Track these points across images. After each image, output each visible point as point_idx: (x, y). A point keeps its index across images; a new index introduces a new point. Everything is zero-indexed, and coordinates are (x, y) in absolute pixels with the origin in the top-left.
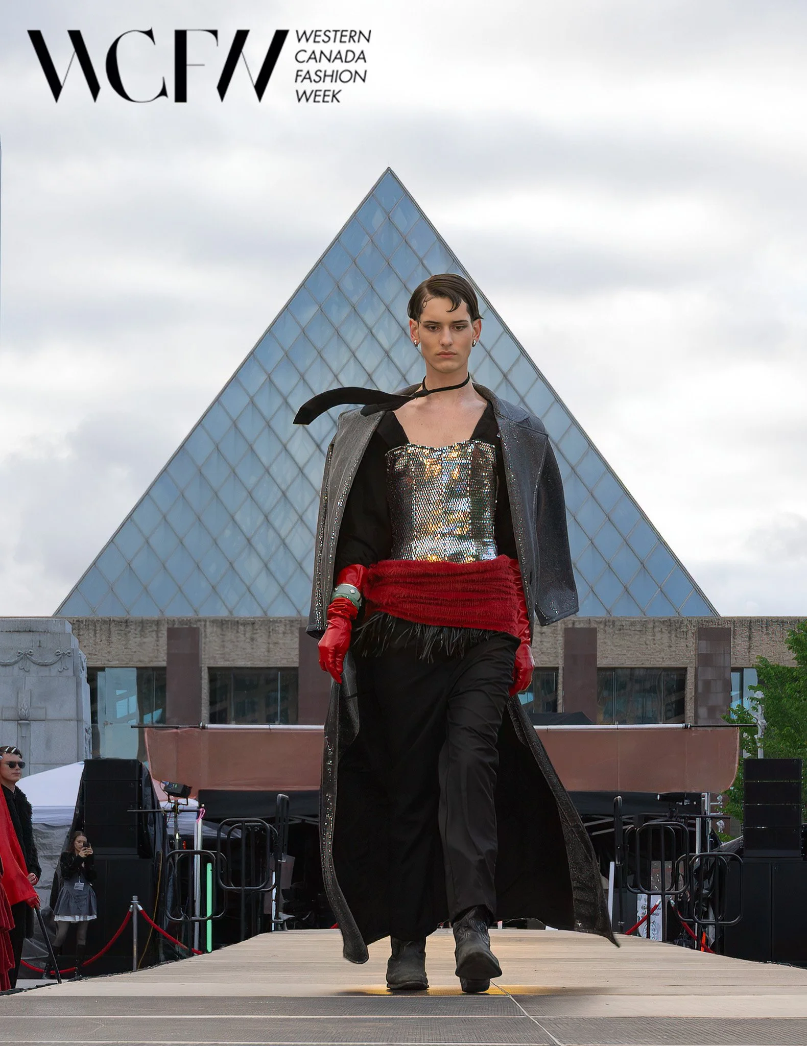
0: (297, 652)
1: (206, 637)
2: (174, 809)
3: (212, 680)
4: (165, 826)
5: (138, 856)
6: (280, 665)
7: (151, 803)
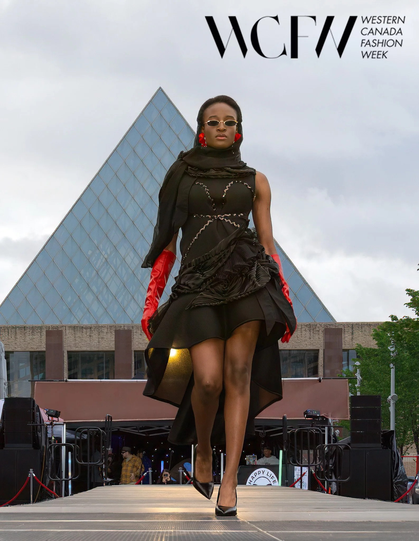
0: (114, 343)
1: (66, 335)
2: (51, 424)
3: (69, 357)
4: (47, 433)
5: (33, 448)
6: (104, 349)
7: (39, 420)
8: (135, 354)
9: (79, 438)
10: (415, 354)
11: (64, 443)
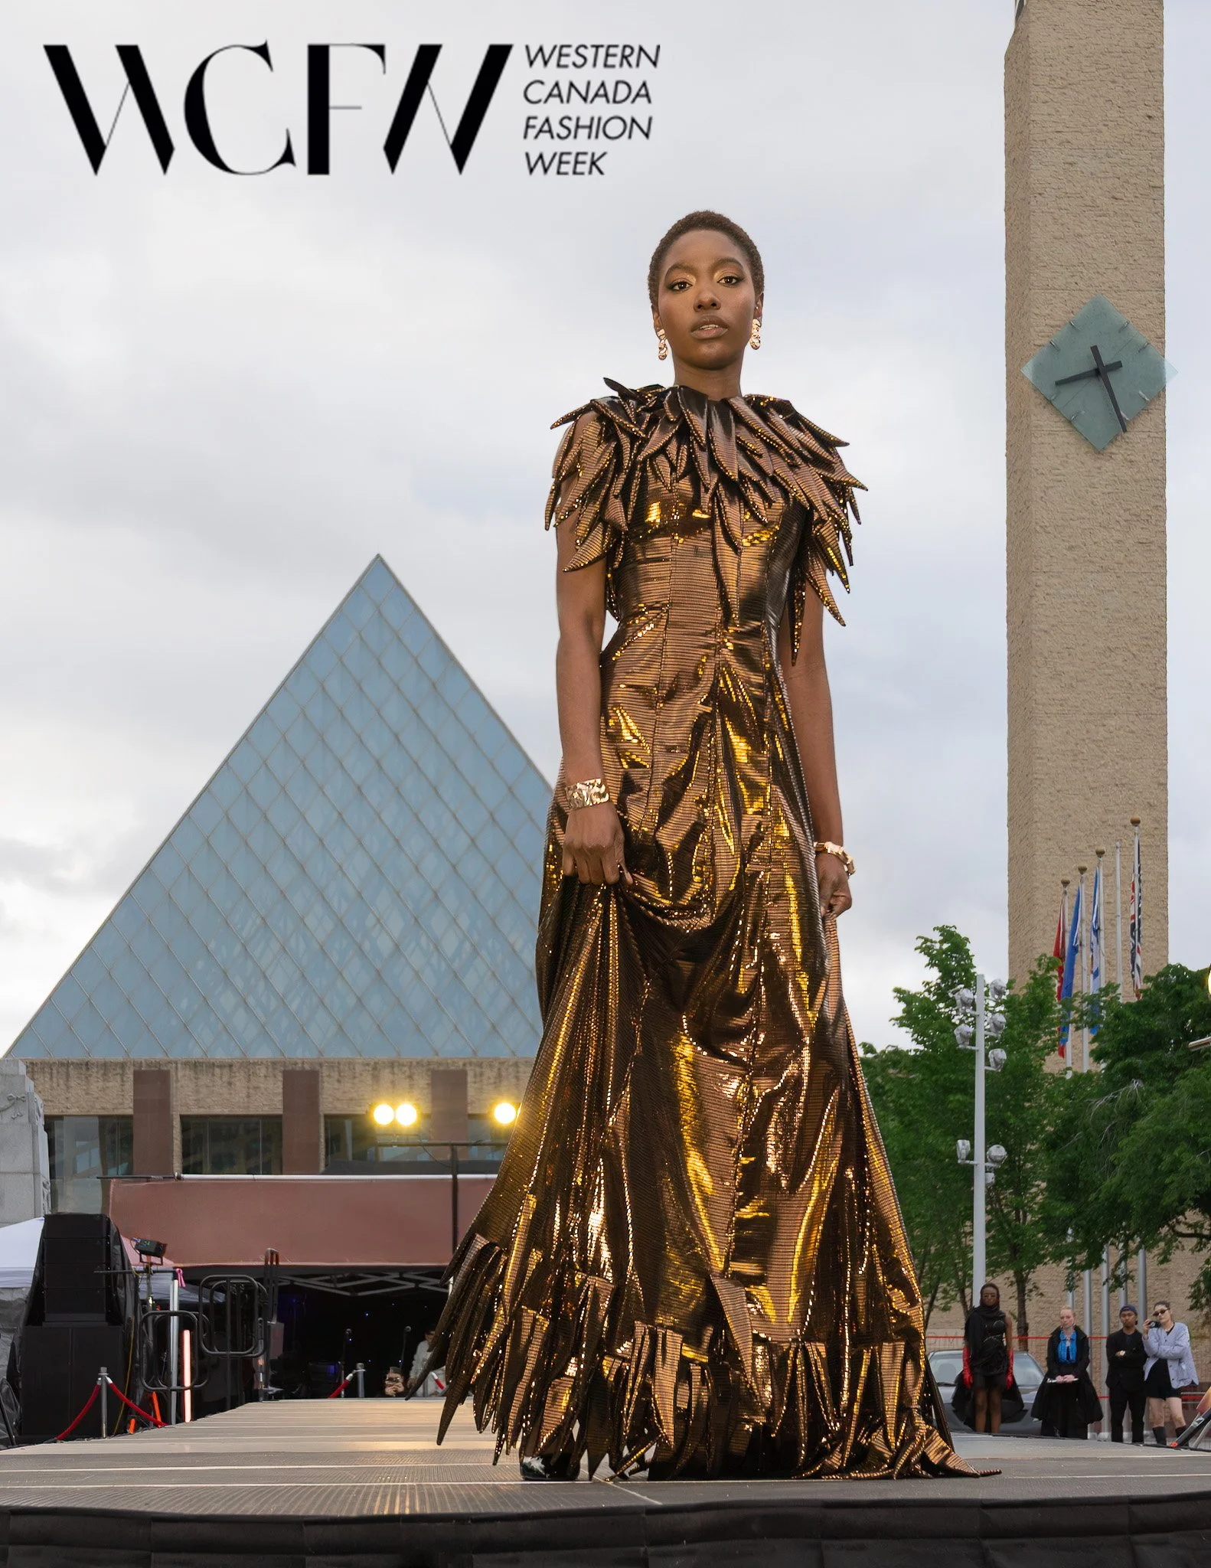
0: (280, 1098)
1: (177, 1081)
2: (147, 1270)
3: (185, 1129)
4: (137, 1290)
5: (107, 1323)
6: (260, 1112)
7: (120, 1262)
8: (326, 1123)
9: (208, 1301)
10: (910, 1124)
11: (176, 1309)
